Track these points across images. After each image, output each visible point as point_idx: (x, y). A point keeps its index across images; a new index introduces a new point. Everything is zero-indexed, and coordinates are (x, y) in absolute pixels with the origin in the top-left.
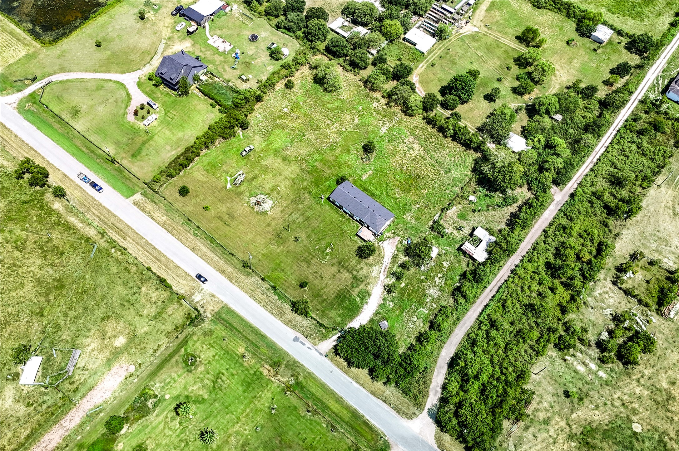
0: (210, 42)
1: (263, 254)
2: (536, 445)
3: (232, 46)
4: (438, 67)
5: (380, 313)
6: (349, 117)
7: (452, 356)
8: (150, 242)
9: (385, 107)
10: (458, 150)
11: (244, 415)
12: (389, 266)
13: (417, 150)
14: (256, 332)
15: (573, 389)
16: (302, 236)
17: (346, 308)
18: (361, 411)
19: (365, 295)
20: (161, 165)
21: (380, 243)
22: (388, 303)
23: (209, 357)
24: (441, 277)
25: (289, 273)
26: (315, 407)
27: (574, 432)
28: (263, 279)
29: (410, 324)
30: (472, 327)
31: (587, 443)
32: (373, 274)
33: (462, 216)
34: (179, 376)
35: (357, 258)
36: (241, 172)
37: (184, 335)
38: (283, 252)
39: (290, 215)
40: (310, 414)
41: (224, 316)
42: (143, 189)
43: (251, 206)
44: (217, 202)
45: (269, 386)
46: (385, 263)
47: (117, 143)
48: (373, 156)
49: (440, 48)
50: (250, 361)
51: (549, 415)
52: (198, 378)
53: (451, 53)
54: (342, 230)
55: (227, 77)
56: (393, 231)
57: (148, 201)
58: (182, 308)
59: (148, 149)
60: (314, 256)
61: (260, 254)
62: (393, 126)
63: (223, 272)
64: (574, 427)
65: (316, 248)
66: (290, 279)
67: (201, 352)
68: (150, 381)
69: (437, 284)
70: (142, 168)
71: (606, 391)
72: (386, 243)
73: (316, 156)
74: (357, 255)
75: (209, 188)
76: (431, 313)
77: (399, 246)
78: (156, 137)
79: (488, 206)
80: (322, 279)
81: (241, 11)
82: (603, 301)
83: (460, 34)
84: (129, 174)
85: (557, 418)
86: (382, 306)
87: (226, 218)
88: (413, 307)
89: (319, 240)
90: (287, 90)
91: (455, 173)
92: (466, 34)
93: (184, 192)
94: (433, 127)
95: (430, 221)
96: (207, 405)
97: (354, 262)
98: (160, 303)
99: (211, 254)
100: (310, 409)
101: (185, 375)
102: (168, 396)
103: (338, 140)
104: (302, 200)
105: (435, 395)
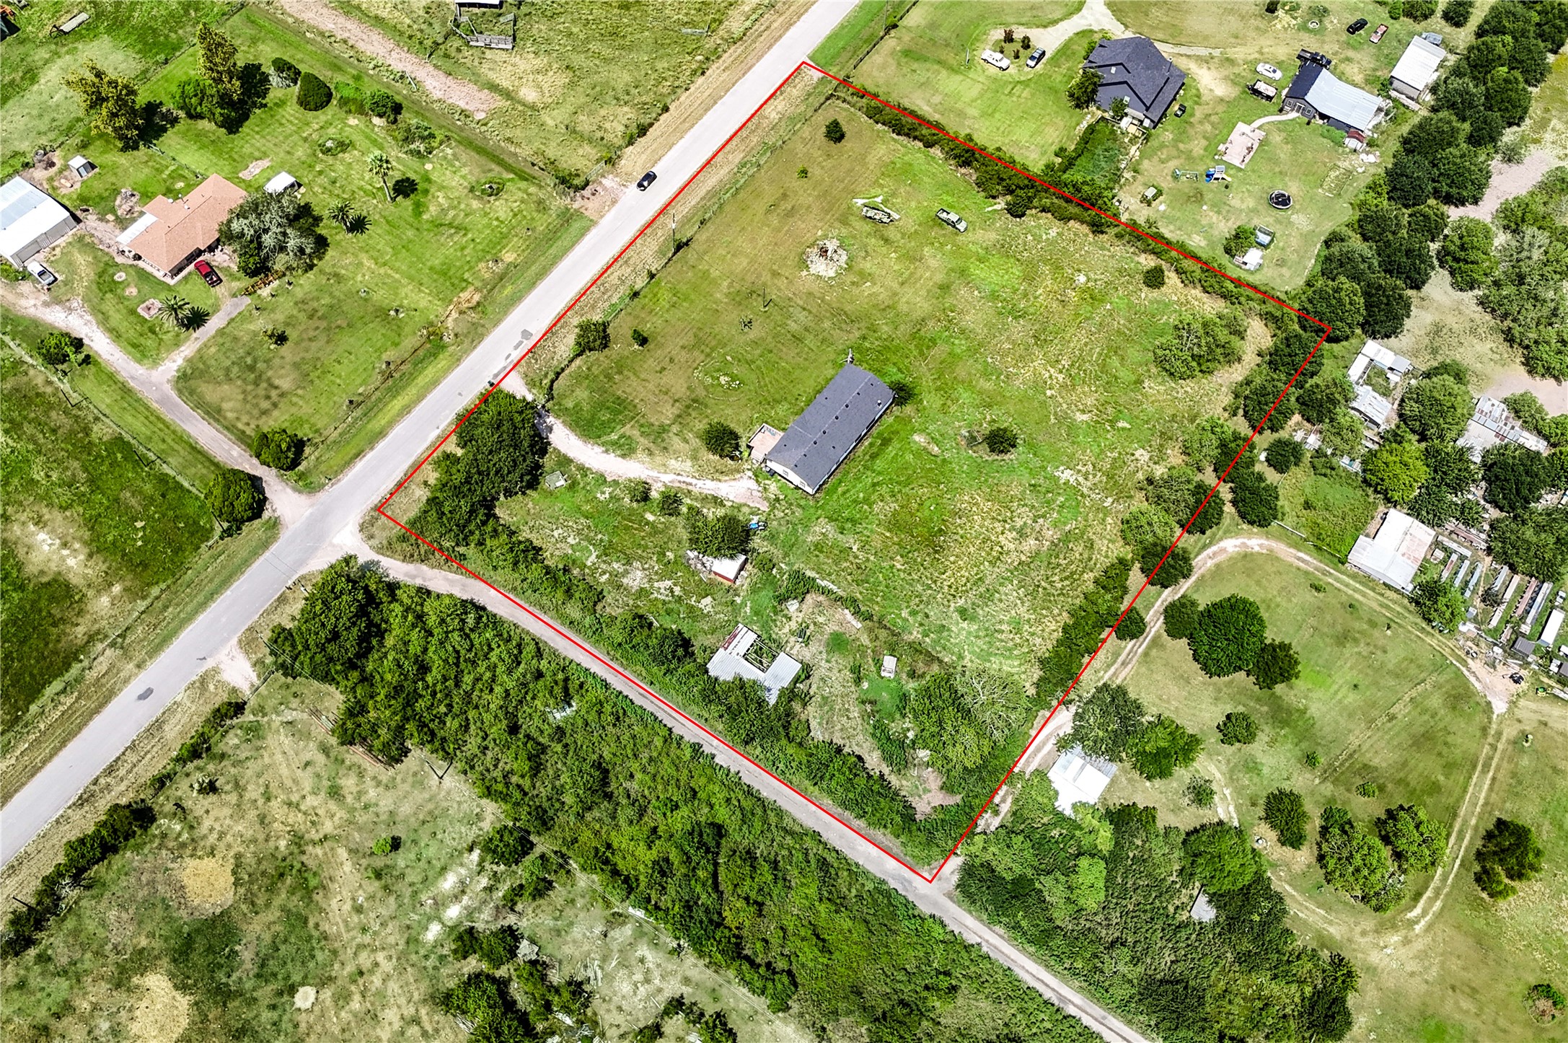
0: (1244, 127)
1: (708, 270)
2: (288, 765)
3: (1242, 166)
4: (1312, 600)
5: (584, 475)
6: (1090, 401)
7: (490, 608)
9: (1140, 476)
10: (1038, 641)
11: (390, 272)
12: (695, 490)
13: (1016, 546)
15: (401, 860)
16: (758, 332)
17: (594, 415)
18: (381, 445)
19: (626, 449)
21: (750, 474)
22: (608, 490)
23: (497, 212)
24: (672, 592)
25: (668, 316)
26: (396, 375)
27: (310, 848)
28: (652, 275)
29: (560, 531)
30: (553, 651)
31: (282, 875)
32: (673, 462)
33: (838, 643)
34: (463, 177)
36: (897, 217)
37: (538, 173)
38: (715, 303)
39: (804, 309)
40: (384, 366)
41: (576, 225)
42: (833, 78)
43: (818, 242)
44: (819, 189)
45: (439, 303)
46: (700, 483)
47: (932, 26)
48: (983, 453)
49: (1387, 607)
50: (486, 270)
51: (349, 799)
52: (459, 202)
53: (1376, 633)
54: (779, 402)
55: (1146, 165)
56: (782, 497)
57: (808, 88)
58: (589, 165)
59: (927, 70)
60: (708, 355)
61: (707, 267)
62: (1082, 495)
64: (319, 851)
65: (729, 359)
66: (655, 319)
67: (507, 200)
69: (656, 584)
71: (393, 935)
72: (753, 485)
75: (851, 171)
76: (587, 571)
77: (745, 509)
78: (958, 77)
79: (874, 703)
80: (656, 372)
81: (1359, 171)
82: (622, 965)
83: (1465, 664)
84: (865, 52)
85: (341, 814)
86: (601, 479)
87: (785, 205)
88: (600, 536)
89: (747, 362)
90: (1139, 277)
91: (962, 632)
92: (1472, 679)
94: (1097, 584)
95: (817, 571)
96: (411, 220)
97: (700, 426)
98: (599, 134)
99: (701, 191)
100: (392, 367)
101: (466, 184)
102: (429, 166)
103: (1017, 383)
104: (844, 326)
105: (406, 574)
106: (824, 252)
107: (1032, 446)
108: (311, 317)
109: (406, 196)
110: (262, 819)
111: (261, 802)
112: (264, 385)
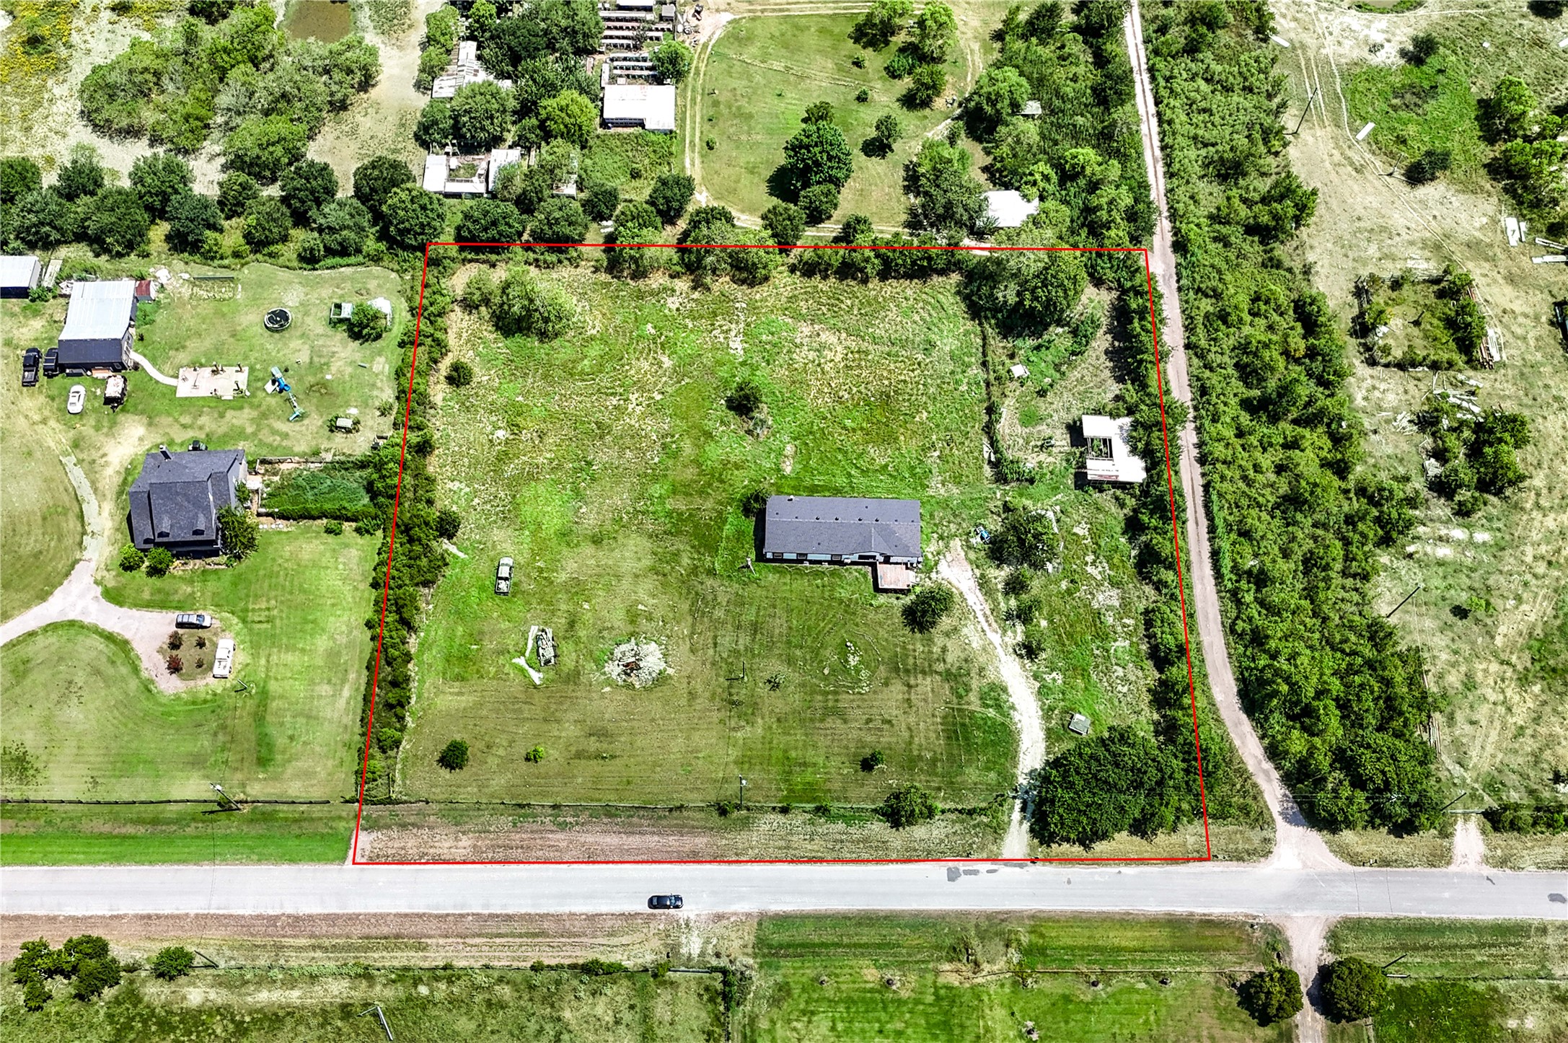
0: (185, 391)
1: (736, 763)
2: (1487, 736)
3: (245, 370)
4: (724, 145)
5: (1051, 709)
6: (645, 363)
7: (1235, 690)
9: (697, 295)
10: (909, 292)
12: (987, 607)
13: (836, 346)
15: (1461, 597)
16: (775, 667)
17: (985, 745)
19: (996, 695)
20: (346, 737)
21: (933, 575)
22: (1048, 678)
24: (1094, 561)
25: (821, 761)
26: (1098, 968)
27: (1520, 668)
28: (785, 811)
29: (1120, 688)
30: (1224, 613)
31: (1554, 670)
32: (974, 645)
33: (1029, 418)
35: (918, 635)
36: (534, 630)
38: (770, 728)
39: (715, 644)
40: (1099, 985)
41: (776, 939)
42: (356, 817)
43: (621, 683)
44: (545, 727)
45: (986, 999)
46: (977, 608)
47: (196, 762)
48: (765, 413)
49: (693, 101)
50: (907, 985)
51: (1463, 669)
53: (722, 98)
54: (841, 601)
55: (302, 447)
56: (935, 535)
57: (394, 834)
58: (682, 989)
59: (282, 724)
60: (835, 693)
61: (731, 766)
62: (748, 325)
64: (1514, 659)
65: (826, 672)
66: (833, 770)
69: (1099, 577)
70: (307, 774)
71: (1509, 562)
72: (943, 566)
73: (658, 490)
74: (912, 631)
75: (498, 711)
76: (1135, 639)
77: (972, 555)
78: (273, 686)
79: (1057, 366)
80: (892, 726)
81: (185, 277)
84: (292, 807)
85: (1479, 666)
86: (1043, 692)
87: (593, 745)
88: (1096, 652)
89: (817, 654)
90: (464, 390)
91: (947, 343)
92: (716, 37)
93: (453, 758)
94: (825, 278)
95: (981, 468)
97: (920, 648)
98: (627, 1016)
100: (1092, 977)
103: (666, 427)
104: (710, 597)
105: (1269, 780)
107: (726, 382)
110: (1537, 720)
111: (1529, 732)
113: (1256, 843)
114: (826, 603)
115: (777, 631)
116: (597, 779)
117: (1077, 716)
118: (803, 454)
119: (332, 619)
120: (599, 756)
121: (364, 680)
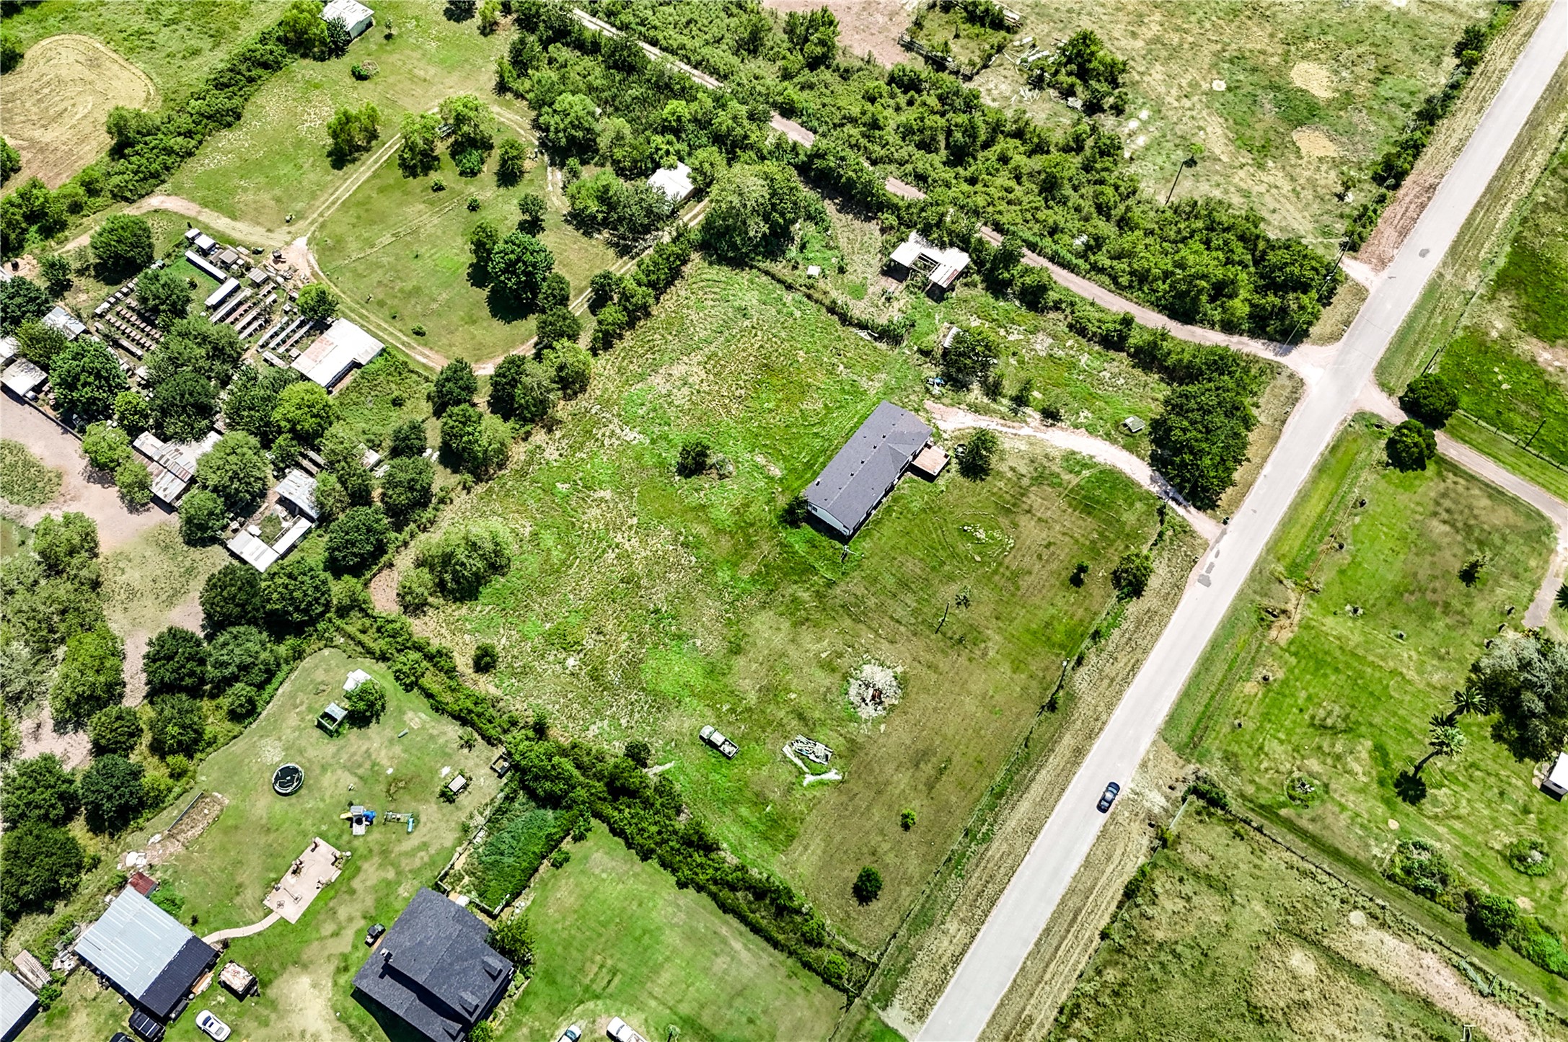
0: (292, 913)
1: (1014, 672)
2: (1288, 211)
3: (318, 840)
4: (428, 323)
5: (1108, 434)
6: (593, 511)
7: (1167, 317)
8: (1031, 946)
9: (558, 434)
10: (683, 293)
11: (1382, 663)
12: (997, 419)
13: (691, 369)
14: (1206, 663)
15: (1181, 155)
16: (950, 592)
17: (1111, 494)
18: (1314, 458)
19: (1073, 461)
20: (783, 971)
21: (946, 436)
22: (1081, 420)
23: (1286, 753)
24: (1007, 331)
25: (1053, 611)
27: (1250, 162)
28: (1079, 662)
29: (1119, 383)
30: (1104, 285)
31: (1264, 147)
32: (1023, 448)
33: (857, 292)
34: (1343, 808)
35: (989, 478)
36: (788, 752)
37: (1251, 815)
38: (1000, 628)
39: (898, 621)
41: (1184, 736)
42: (868, 1008)
43: (884, 713)
44: (885, 797)
45: (1314, 623)
46: (994, 426)
49: (361, 316)
50: (1271, 667)
51: (1232, 189)
52: (1335, 767)
53: (381, 296)
54: (924, 510)
55: (450, 837)
56: (912, 413)
57: (905, 983)
58: (1188, 832)
59: (731, 1022)
60: (1000, 564)
61: (1015, 676)
62: (619, 416)
63: (1079, 754)
64: (1243, 161)
65: (978, 559)
66: (1066, 608)
67: (1277, 772)
68: (1372, 871)
69: (1022, 337)
71: (1171, 114)
72: (942, 425)
73: (723, 575)
74: (982, 480)
75: (843, 826)
76: (1087, 349)
77: (948, 401)
78: (684, 1009)
79: (827, 247)
80: (1054, 543)
81: (158, 837)
82: (1008, 98)
83: (313, 272)
85: (1236, 180)
86: (1091, 430)
87: (928, 769)
88: (1081, 378)
89: (958, 555)
90: (501, 666)
91: (750, 299)
92: (314, 262)
93: (866, 889)
94: (621, 337)
95: (875, 348)
96: (1384, 739)
97: (999, 484)
98: (1187, 889)
99: (1036, 790)
100: (1336, 546)
101: (1336, 796)
102: (1393, 825)
103: (668, 533)
104: (853, 600)
105: (1247, 345)
106: (877, 697)
107: (662, 464)
108: (1447, 605)
109: (1404, 775)
110: (1293, 179)
111: (1299, 189)
112: (1460, 525)
113: (1287, 383)
114: (917, 521)
115: (918, 571)
116: (961, 784)
117: (1128, 421)
118: (773, 453)
119: (654, 914)
120: (941, 772)
121: (735, 923)
